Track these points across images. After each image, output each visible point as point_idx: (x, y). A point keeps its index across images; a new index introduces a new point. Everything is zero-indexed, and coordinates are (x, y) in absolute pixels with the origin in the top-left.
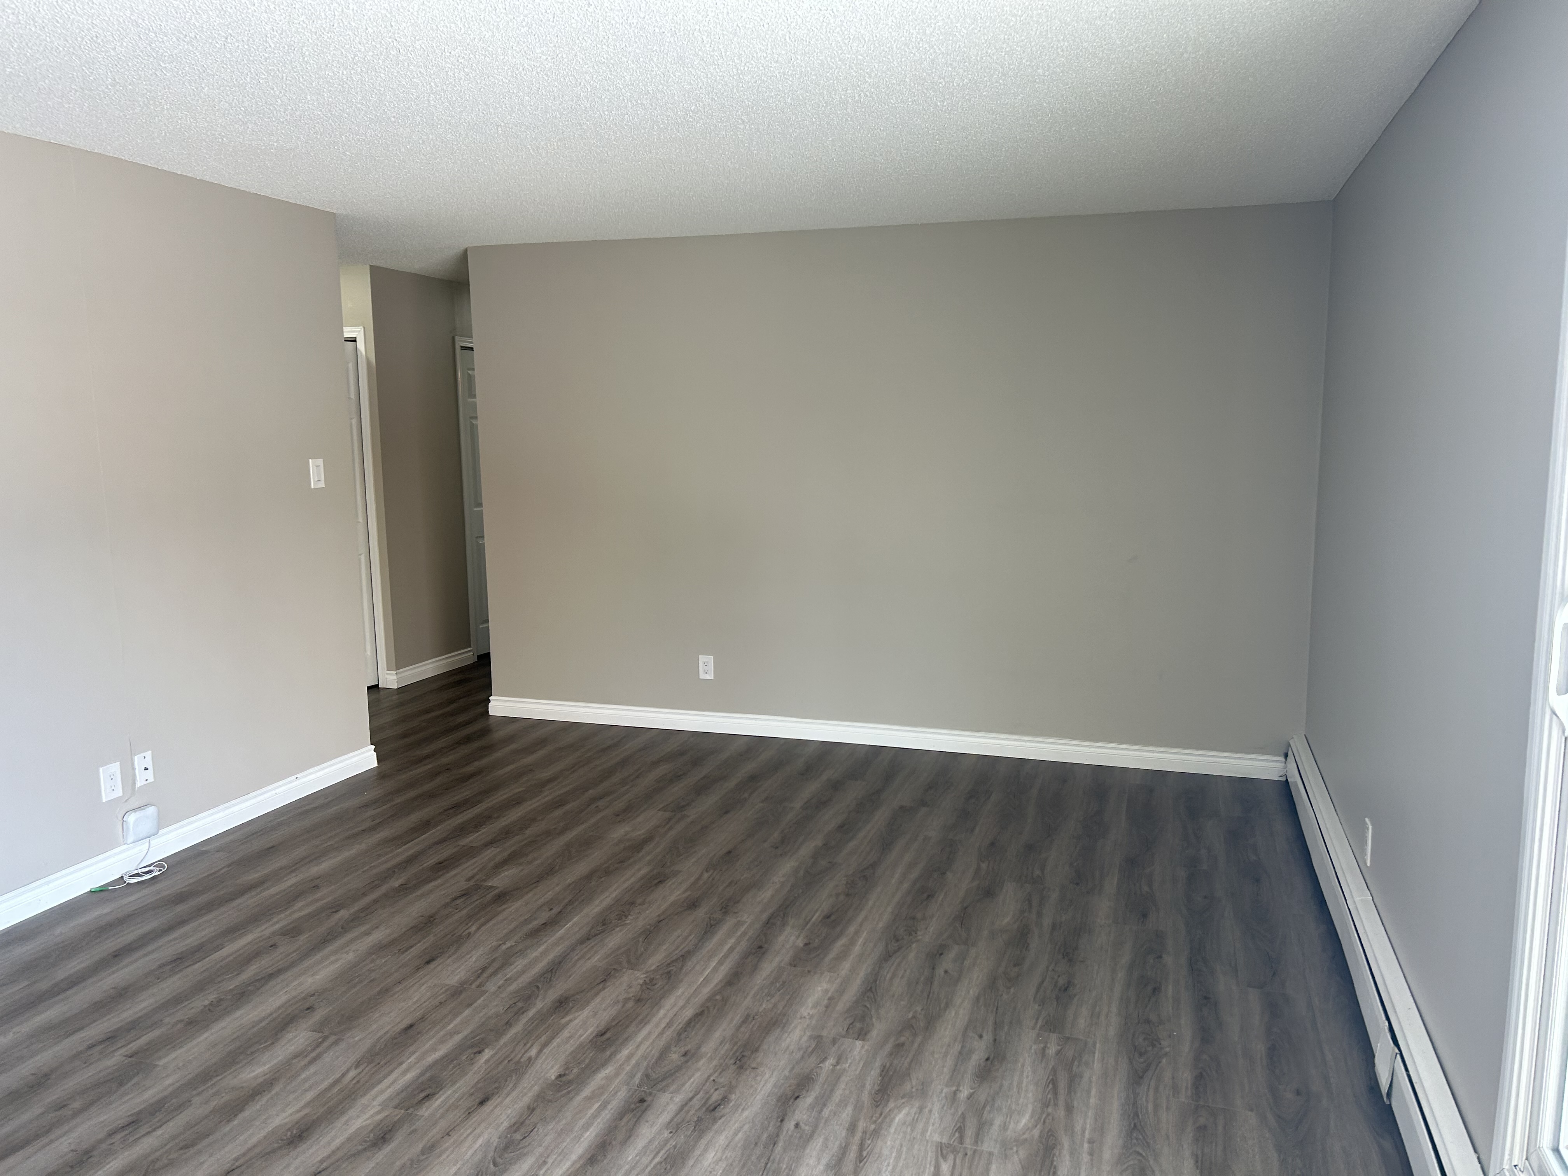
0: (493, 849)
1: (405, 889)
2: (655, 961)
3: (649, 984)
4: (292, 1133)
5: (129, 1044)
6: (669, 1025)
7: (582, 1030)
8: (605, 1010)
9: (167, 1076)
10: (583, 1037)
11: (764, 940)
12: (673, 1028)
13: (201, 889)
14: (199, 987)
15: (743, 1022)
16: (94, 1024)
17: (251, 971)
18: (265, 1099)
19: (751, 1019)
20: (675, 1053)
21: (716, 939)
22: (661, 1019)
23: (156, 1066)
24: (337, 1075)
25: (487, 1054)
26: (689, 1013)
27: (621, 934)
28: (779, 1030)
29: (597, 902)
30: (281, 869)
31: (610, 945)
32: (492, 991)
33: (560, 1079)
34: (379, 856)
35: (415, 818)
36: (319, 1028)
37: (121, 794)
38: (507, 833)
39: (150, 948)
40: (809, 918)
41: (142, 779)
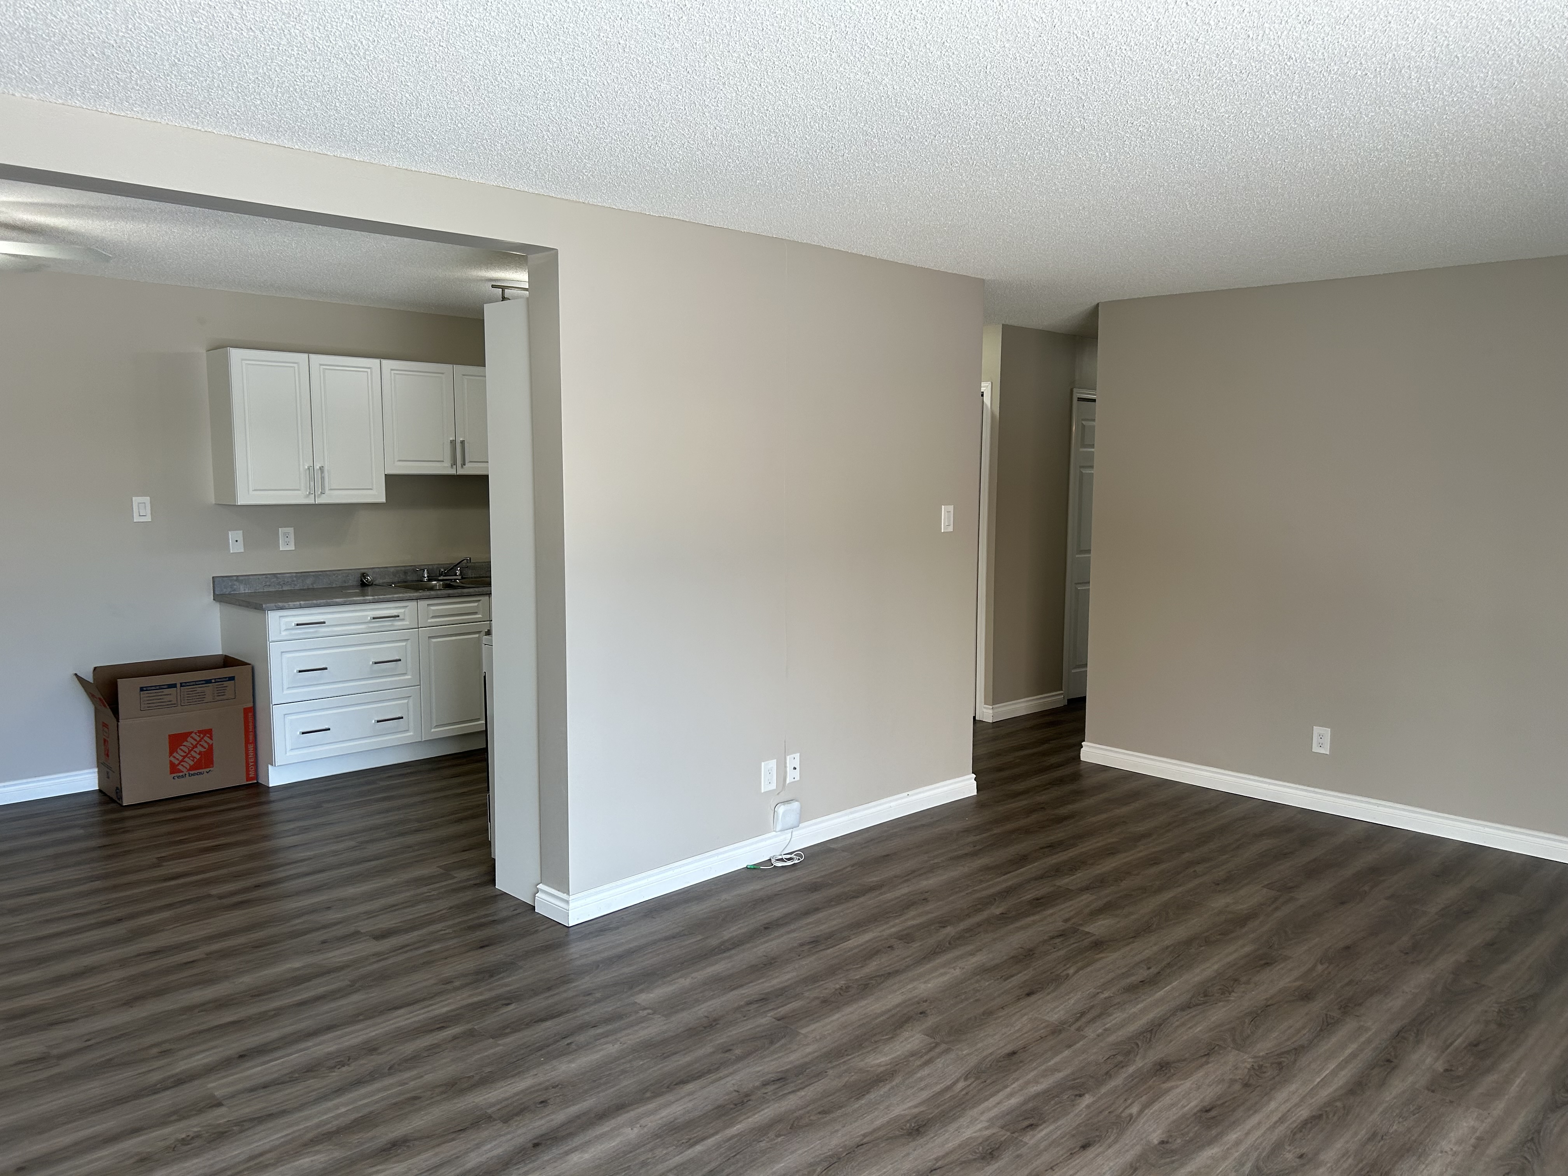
0: (1088, 895)
1: (1004, 919)
2: (1264, 1046)
3: (1258, 1070)
4: (911, 1125)
5: (779, 1008)
6: (1282, 1120)
7: (1184, 1100)
8: (1209, 1086)
9: (808, 1044)
10: (1186, 1108)
11: (1393, 1054)
12: (1286, 1125)
13: (830, 882)
14: (832, 971)
15: (1369, 1139)
16: (751, 984)
17: (872, 966)
18: (888, 1087)
19: (1379, 1138)
20: (1289, 1151)
21: (1334, 1040)
22: (1272, 1112)
23: (798, 1033)
24: (948, 1083)
25: (1088, 1099)
26: (1304, 1113)
27: (1224, 1009)
28: (1415, 1158)
29: (1197, 971)
30: (895, 877)
31: (1213, 1019)
32: (1091, 1037)
33: (1163, 1145)
34: (981, 881)
35: (1012, 851)
36: (932, 1032)
37: (775, 788)
38: (1101, 882)
39: (792, 927)
40: (1450, 1041)
41: (792, 776)
